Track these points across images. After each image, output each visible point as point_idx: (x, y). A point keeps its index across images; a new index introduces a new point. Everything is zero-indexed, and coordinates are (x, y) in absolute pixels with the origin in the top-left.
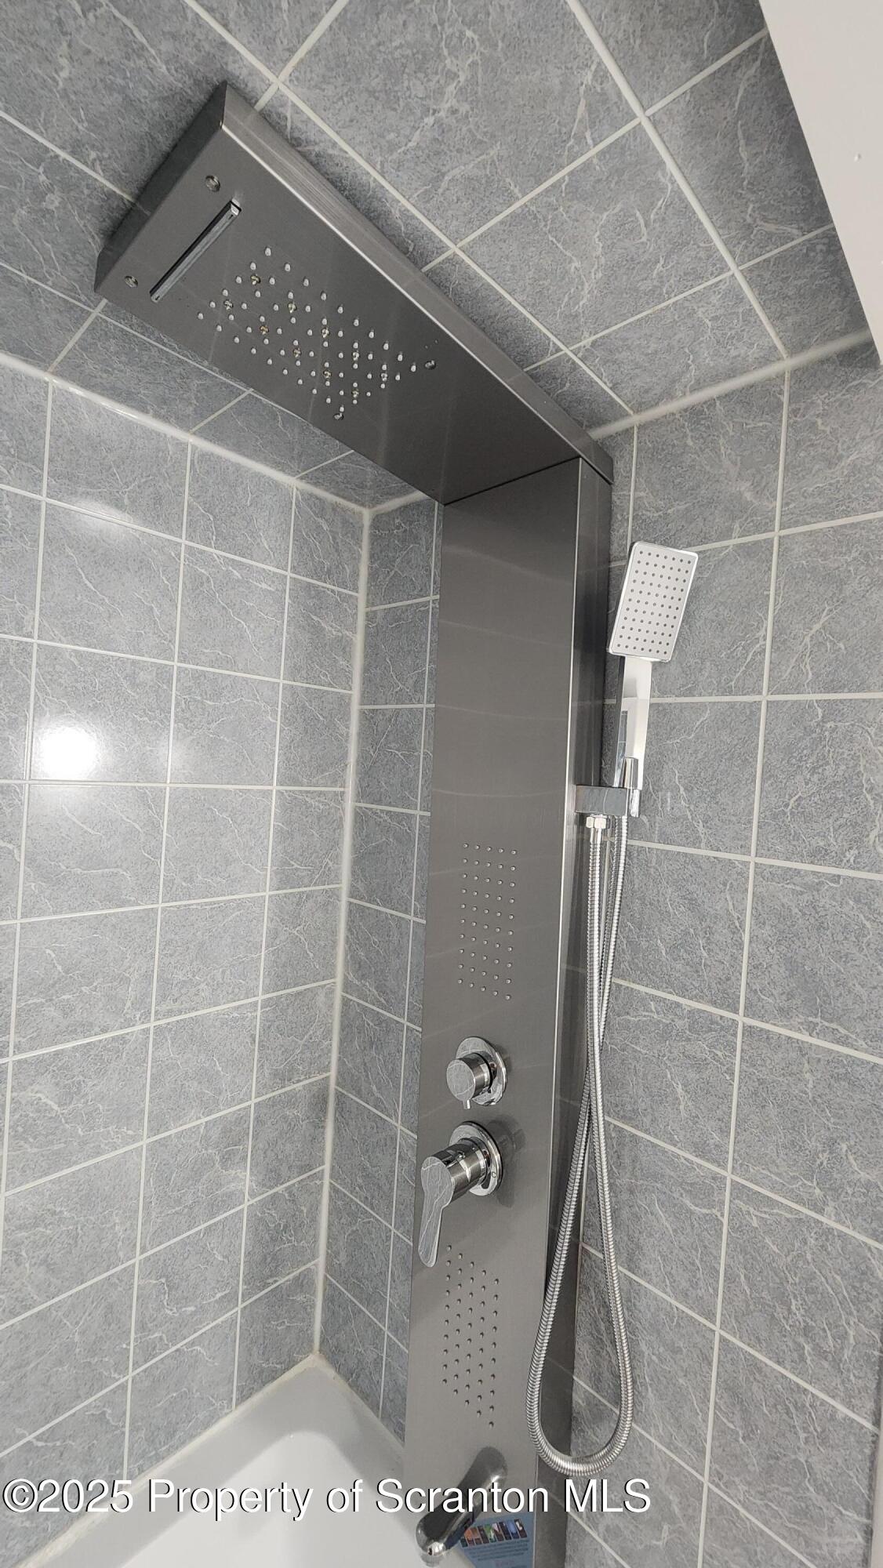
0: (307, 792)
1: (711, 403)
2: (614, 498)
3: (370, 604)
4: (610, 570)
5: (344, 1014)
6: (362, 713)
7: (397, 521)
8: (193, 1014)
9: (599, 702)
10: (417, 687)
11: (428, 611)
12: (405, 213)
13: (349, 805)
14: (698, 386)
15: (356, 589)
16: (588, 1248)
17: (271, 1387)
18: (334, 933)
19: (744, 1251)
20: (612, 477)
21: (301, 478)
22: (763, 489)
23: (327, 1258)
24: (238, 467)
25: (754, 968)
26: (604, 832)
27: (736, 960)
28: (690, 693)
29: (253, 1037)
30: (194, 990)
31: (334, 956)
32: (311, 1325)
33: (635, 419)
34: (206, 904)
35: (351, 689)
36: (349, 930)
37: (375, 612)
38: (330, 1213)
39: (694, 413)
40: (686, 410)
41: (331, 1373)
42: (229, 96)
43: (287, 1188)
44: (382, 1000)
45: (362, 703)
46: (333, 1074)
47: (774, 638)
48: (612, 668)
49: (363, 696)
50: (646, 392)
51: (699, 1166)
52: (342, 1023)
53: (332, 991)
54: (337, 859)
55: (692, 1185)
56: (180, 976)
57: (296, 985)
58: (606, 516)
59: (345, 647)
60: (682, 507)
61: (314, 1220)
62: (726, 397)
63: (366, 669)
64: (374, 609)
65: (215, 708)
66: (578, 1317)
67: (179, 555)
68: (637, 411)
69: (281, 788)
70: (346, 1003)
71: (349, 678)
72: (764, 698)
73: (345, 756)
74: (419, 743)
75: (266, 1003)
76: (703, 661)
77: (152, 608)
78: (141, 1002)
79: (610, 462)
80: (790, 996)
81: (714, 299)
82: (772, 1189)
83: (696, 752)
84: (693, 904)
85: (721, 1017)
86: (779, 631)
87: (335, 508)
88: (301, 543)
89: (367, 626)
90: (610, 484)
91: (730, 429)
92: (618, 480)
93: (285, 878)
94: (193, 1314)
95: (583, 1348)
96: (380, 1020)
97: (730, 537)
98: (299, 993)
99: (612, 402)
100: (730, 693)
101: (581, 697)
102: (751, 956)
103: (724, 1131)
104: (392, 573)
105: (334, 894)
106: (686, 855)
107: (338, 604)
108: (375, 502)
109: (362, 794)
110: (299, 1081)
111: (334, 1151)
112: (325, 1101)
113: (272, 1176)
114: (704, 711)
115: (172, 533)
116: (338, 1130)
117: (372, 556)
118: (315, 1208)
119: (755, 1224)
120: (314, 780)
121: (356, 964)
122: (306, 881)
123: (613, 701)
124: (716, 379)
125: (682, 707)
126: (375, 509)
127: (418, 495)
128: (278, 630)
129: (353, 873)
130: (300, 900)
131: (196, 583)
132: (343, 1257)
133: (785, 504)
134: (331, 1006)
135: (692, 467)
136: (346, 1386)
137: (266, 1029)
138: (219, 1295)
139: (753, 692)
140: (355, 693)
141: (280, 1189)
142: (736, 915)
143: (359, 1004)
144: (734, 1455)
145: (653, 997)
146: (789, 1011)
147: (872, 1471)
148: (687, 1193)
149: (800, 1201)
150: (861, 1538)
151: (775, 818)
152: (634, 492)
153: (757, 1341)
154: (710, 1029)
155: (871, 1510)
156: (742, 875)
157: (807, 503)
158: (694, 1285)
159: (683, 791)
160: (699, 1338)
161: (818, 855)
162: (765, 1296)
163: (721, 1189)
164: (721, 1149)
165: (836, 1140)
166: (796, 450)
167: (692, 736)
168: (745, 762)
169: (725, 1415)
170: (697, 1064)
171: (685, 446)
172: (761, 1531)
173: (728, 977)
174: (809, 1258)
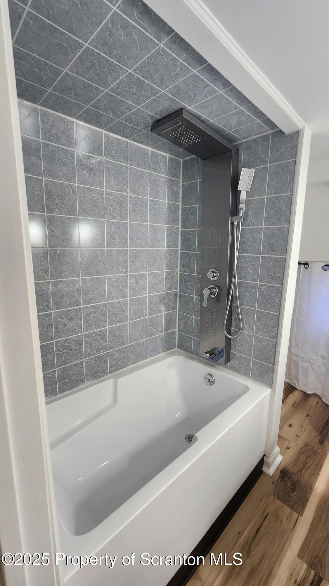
0: (172, 227)
1: (257, 138)
2: (239, 157)
3: (183, 182)
4: (238, 173)
5: (180, 277)
6: (182, 209)
7: (189, 162)
8: (154, 272)
9: (236, 201)
10: (196, 201)
11: (198, 183)
12: (204, 118)
13: (180, 230)
14: (255, 135)
15: (180, 179)
16: (234, 305)
17: (170, 351)
18: (178, 259)
19: (261, 295)
20: (239, 153)
21: (169, 154)
22: (266, 156)
23: (178, 329)
24: (157, 153)
25: (263, 246)
26: (237, 225)
27: (260, 245)
28: (253, 197)
29: (164, 279)
30: (154, 267)
31: (178, 264)
32: (175, 342)
33: (243, 141)
34: (155, 249)
35: (179, 203)
36: (181, 258)
37: (184, 185)
38: (179, 319)
39: (254, 140)
40: (253, 139)
41: (181, 350)
42: (184, 111)
43: (170, 312)
44: (190, 271)
45: (182, 206)
46: (178, 290)
47: (268, 185)
48: (238, 193)
49: (182, 204)
50: (245, 136)
51: (254, 283)
52: (180, 279)
53: (177, 272)
54: (178, 242)
55: (252, 287)
56: (152, 263)
57: (171, 269)
58: (237, 161)
59: (178, 193)
60: (252, 160)
61: (176, 321)
62: (260, 137)
63: (183, 198)
64: (184, 184)
65: (155, 207)
66: (232, 317)
67: (148, 174)
68: (244, 139)
69: (167, 225)
70: (180, 274)
71: (179, 200)
72: (266, 197)
73: (179, 219)
74: (197, 214)
75: (166, 272)
76: (256, 191)
77: (145, 187)
78: (146, 268)
79: (238, 150)
80: (269, 249)
81: (256, 124)
82: (265, 283)
83: (254, 208)
84: (253, 237)
85: (258, 256)
86: (269, 183)
87: (175, 159)
88: (169, 169)
89: (182, 188)
90: (238, 154)
91: (261, 144)
92: (240, 154)
93: (168, 246)
94: (156, 331)
95: (233, 323)
96: (189, 276)
97: (260, 166)
98: (171, 271)
99: (238, 138)
100: (260, 196)
101: (232, 200)
102: (263, 244)
103: (258, 276)
104: (189, 175)
105: (177, 250)
106: (252, 228)
107: (176, 183)
108: (184, 157)
109: (183, 227)
110: (172, 290)
111: (179, 306)
112: (177, 296)
113: (168, 309)
114: (255, 200)
115: (147, 170)
116: (180, 302)
117: (183, 171)
118: (176, 318)
119: (262, 289)
120: (173, 224)
121: (183, 266)
122: (172, 247)
123: (239, 200)
124: (258, 134)
125: (251, 200)
126: (184, 159)
127: (194, 156)
128: (165, 190)
129: (181, 245)
130: (172, 250)
131: (152, 180)
132: (182, 327)
133: (270, 159)
134: (177, 275)
135: (254, 151)
136: (184, 351)
137: (166, 278)
138: (160, 330)
139: (264, 196)
140: (180, 204)
141: (169, 312)
142: (260, 237)
143: (184, 274)
144: (259, 328)
145: (246, 256)
146: (268, 252)
147: (279, 320)
148: (252, 288)
149: (270, 283)
150: (277, 331)
151: (267, 218)
152: (243, 156)
153: (262, 308)
154: (256, 259)
155: (278, 326)
156: (262, 230)
157: (274, 159)
158: (252, 303)
159: (251, 216)
160: (253, 312)
161: (274, 224)
162: (264, 301)
163: (257, 286)
164: (257, 279)
165: (275, 272)
166: (272, 149)
167: (253, 205)
168: (262, 209)
169: (257, 322)
170: (254, 265)
171: (253, 147)
172: (262, 338)
173: (259, 249)
174: (271, 292)
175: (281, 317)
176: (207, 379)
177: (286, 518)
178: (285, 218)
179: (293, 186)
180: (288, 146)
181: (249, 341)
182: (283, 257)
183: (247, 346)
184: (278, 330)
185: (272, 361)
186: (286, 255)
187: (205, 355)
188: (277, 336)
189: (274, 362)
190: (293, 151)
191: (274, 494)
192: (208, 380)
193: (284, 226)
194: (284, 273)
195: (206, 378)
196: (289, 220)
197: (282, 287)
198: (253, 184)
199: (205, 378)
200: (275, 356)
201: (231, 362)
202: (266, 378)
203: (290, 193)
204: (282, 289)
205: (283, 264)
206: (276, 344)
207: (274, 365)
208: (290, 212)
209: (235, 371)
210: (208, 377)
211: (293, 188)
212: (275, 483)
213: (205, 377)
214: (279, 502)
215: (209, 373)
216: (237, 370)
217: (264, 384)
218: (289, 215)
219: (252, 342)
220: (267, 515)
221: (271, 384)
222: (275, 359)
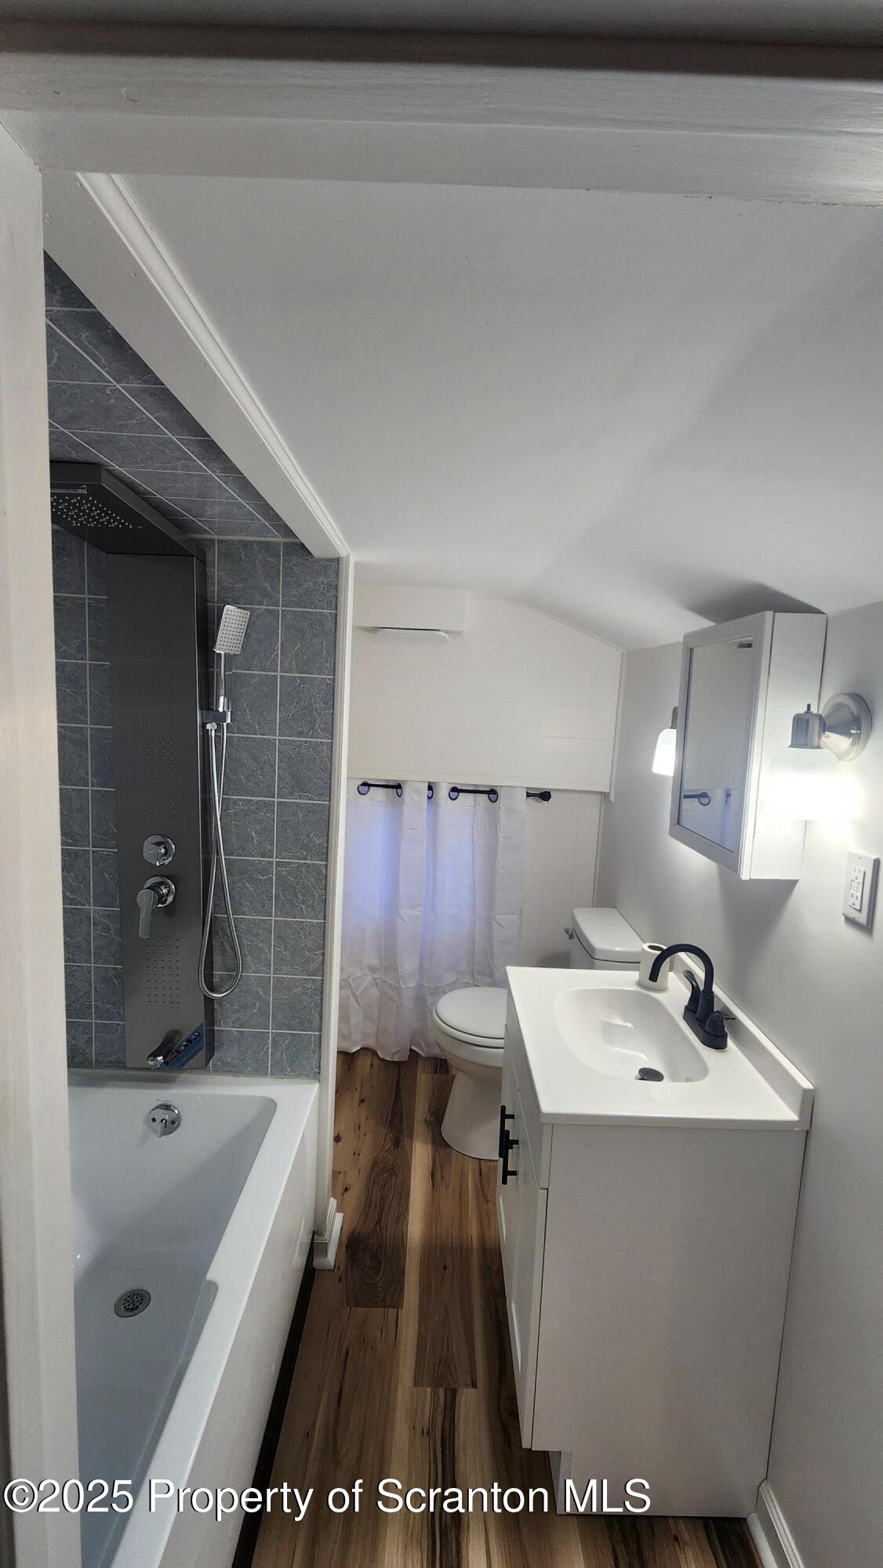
1: (252, 543)
2: (207, 571)
4: (206, 606)
16: (217, 916)
19: (281, 885)
20: (206, 561)
22: (274, 587)
25: (280, 779)
27: (273, 778)
28: (250, 670)
33: (215, 537)
39: (244, 545)
40: (240, 542)
47: (281, 649)
50: (220, 528)
51: (263, 861)
55: (260, 870)
58: (204, 579)
60: (241, 585)
62: (257, 543)
66: (214, 946)
68: (215, 533)
72: (279, 674)
74: (85, 684)
76: (254, 656)
79: (204, 553)
80: (293, 786)
82: (290, 859)
83: (253, 695)
84: (254, 758)
85: (268, 801)
86: (283, 646)
90: (203, 563)
91: (259, 557)
92: (208, 563)
95: (217, 958)
97: (261, 605)
99: (205, 529)
100: (265, 671)
102: (279, 774)
103: (272, 844)
106: (251, 738)
114: (255, 677)
119: (285, 873)
124: (252, 534)
125: (246, 676)
133: (283, 597)
135: (244, 568)
139: (274, 671)
142: (272, 759)
144: (282, 959)
145: (240, 800)
146: (291, 793)
147: (324, 934)
148: (260, 873)
149: (300, 859)
150: (321, 957)
151: (284, 720)
152: (217, 571)
153: (287, 914)
154: (265, 807)
155: (324, 946)
156: (274, 744)
157: (292, 598)
158: (263, 907)
159: (248, 711)
160: (267, 926)
161: (300, 734)
162: (290, 897)
163: (272, 866)
164: (271, 851)
165: (309, 834)
166: (286, 577)
167: (251, 688)
168: (273, 699)
169: (277, 947)
170: (260, 822)
171: (241, 558)
172: (292, 978)
173: (271, 786)
174: (303, 876)
175: (329, 926)
176: (158, 1120)
177: (380, 1330)
178: (322, 725)
179: (334, 663)
180: (320, 580)
181: (261, 993)
182: (325, 803)
183: (257, 1006)
184: (323, 954)
185: (316, 1023)
186: (330, 800)
187: (151, 1063)
188: (323, 968)
189: (321, 1022)
190: (330, 594)
191: (347, 1303)
192: (163, 1120)
193: (323, 740)
194: (328, 837)
195: (154, 1120)
196: (331, 729)
197: (327, 865)
198: (248, 641)
199: (151, 1120)
200: (321, 1012)
201: (217, 1054)
202: (305, 1063)
203: (329, 677)
204: (326, 869)
205: (325, 818)
206: (323, 984)
207: (320, 1030)
208: (333, 713)
209: (230, 1071)
210: (160, 1114)
211: (335, 667)
212: (343, 1279)
213: (152, 1116)
214: (359, 1311)
215: (161, 1103)
216: (235, 1069)
217: (302, 1079)
218: (331, 720)
219: (267, 993)
220: (347, 1353)
221: (316, 1074)
222: (321, 1018)
